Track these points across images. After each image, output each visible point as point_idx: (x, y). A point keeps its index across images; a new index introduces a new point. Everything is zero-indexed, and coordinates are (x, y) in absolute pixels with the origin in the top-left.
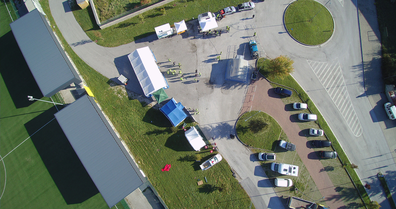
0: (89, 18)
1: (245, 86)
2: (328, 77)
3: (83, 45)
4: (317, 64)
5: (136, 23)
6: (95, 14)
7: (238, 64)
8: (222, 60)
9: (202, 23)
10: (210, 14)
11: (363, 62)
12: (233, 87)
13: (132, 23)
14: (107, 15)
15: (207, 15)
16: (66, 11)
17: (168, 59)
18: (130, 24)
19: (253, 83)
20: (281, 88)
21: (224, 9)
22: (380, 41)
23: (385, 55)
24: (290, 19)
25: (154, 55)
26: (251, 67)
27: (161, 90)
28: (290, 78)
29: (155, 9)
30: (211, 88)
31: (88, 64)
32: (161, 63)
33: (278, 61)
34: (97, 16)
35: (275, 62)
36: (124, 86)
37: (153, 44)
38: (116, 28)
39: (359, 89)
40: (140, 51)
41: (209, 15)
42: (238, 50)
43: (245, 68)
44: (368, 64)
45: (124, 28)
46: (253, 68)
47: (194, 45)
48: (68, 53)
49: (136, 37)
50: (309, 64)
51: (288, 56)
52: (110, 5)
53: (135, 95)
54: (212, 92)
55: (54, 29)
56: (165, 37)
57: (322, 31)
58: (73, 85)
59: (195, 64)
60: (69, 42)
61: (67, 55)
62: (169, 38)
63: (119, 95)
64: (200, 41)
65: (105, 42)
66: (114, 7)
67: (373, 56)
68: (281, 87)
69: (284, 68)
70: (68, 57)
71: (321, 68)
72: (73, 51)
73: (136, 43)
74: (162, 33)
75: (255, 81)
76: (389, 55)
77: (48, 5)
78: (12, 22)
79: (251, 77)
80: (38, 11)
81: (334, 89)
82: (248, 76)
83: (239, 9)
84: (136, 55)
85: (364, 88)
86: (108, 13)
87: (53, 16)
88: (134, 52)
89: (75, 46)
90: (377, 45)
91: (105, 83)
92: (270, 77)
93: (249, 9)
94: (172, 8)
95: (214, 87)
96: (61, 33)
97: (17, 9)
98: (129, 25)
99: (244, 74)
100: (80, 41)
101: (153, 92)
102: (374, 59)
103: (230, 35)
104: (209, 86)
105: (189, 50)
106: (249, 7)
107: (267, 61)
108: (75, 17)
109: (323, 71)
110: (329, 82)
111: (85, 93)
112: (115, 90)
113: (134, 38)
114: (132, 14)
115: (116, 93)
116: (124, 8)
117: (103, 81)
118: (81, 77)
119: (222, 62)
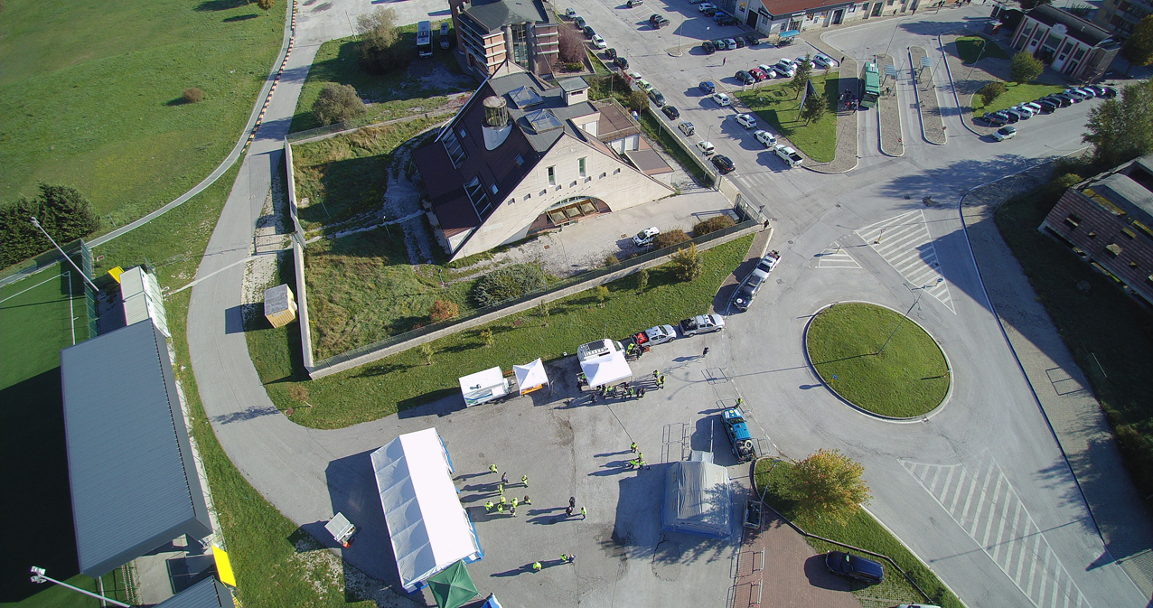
0: (286, 350)
1: (728, 550)
2: (979, 510)
3: (248, 421)
4: (932, 472)
5: (409, 366)
6: (306, 340)
7: (697, 479)
8: (649, 468)
9: (588, 365)
10: (608, 343)
11: (1064, 455)
12: (691, 553)
13: (401, 366)
14: (336, 344)
15: (601, 345)
16: (230, 329)
17: (487, 463)
18: (394, 368)
19: (753, 538)
20: (844, 555)
21: (647, 331)
22: (1089, 391)
23: (1121, 429)
24: (822, 352)
25: (447, 452)
26: (739, 486)
27: (455, 568)
28: (864, 520)
29: (466, 333)
30: (618, 559)
31: (246, 477)
32: (465, 477)
33: (817, 468)
34: (310, 346)
35: (810, 470)
36: (338, 551)
37: (450, 421)
38: (354, 377)
39: (1084, 540)
40: (408, 440)
41: (606, 347)
42: (693, 437)
43: (721, 490)
44: (1083, 462)
45: (376, 378)
46: (744, 490)
47: (566, 424)
48: (198, 442)
49: (405, 401)
50: (911, 474)
51: (843, 451)
52: (351, 322)
53: (368, 584)
54: (622, 573)
55: (182, 374)
56: (486, 403)
57: (918, 378)
58: (181, 541)
59: (570, 480)
60: (212, 411)
61: (193, 448)
62: (496, 403)
63: (317, 583)
64: (583, 411)
65: (314, 413)
66: (359, 325)
67: (1087, 435)
68: (845, 551)
69: (839, 489)
70: (195, 453)
71: (951, 484)
72: (214, 437)
73: (401, 417)
74: (477, 392)
75: (757, 532)
76: (1133, 428)
77: (186, 313)
78: (71, 345)
79: (743, 517)
80: (153, 325)
81: (1010, 548)
82: (732, 514)
83: (686, 330)
84: (396, 451)
85: (1097, 535)
86: (340, 340)
87: (190, 340)
88: (389, 444)
89: (223, 423)
90: (1087, 405)
91: (282, 539)
92: (801, 517)
93: (711, 329)
94: (510, 329)
95: (628, 556)
96: (196, 387)
97: (98, 315)
98: (390, 371)
99: (722, 511)
100: (243, 407)
101: (428, 574)
102: (1092, 443)
103: (668, 396)
104: (611, 550)
105: (550, 438)
106: (709, 325)
107: (784, 466)
108: (249, 346)
109: (958, 492)
110: (989, 527)
111: (211, 570)
112: (309, 565)
113: (399, 404)
114: (404, 343)
115: (307, 575)
116: (386, 328)
117: (276, 532)
118: (213, 518)
119: (648, 472)
